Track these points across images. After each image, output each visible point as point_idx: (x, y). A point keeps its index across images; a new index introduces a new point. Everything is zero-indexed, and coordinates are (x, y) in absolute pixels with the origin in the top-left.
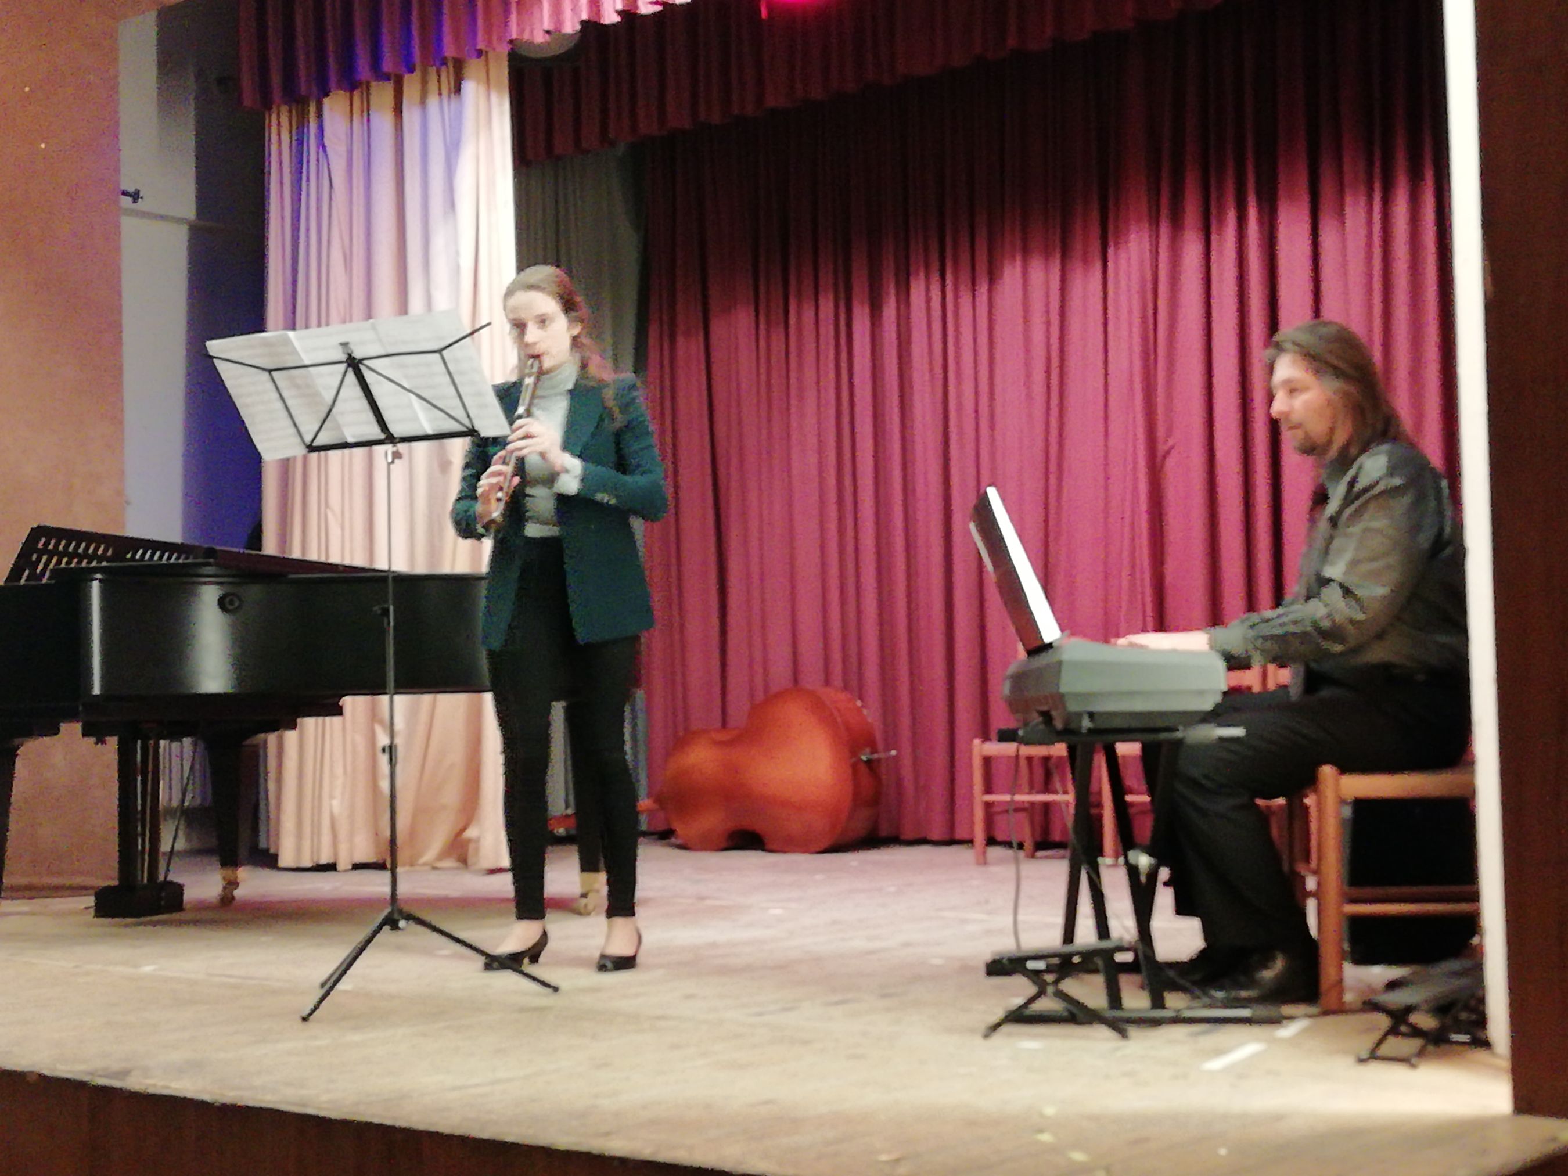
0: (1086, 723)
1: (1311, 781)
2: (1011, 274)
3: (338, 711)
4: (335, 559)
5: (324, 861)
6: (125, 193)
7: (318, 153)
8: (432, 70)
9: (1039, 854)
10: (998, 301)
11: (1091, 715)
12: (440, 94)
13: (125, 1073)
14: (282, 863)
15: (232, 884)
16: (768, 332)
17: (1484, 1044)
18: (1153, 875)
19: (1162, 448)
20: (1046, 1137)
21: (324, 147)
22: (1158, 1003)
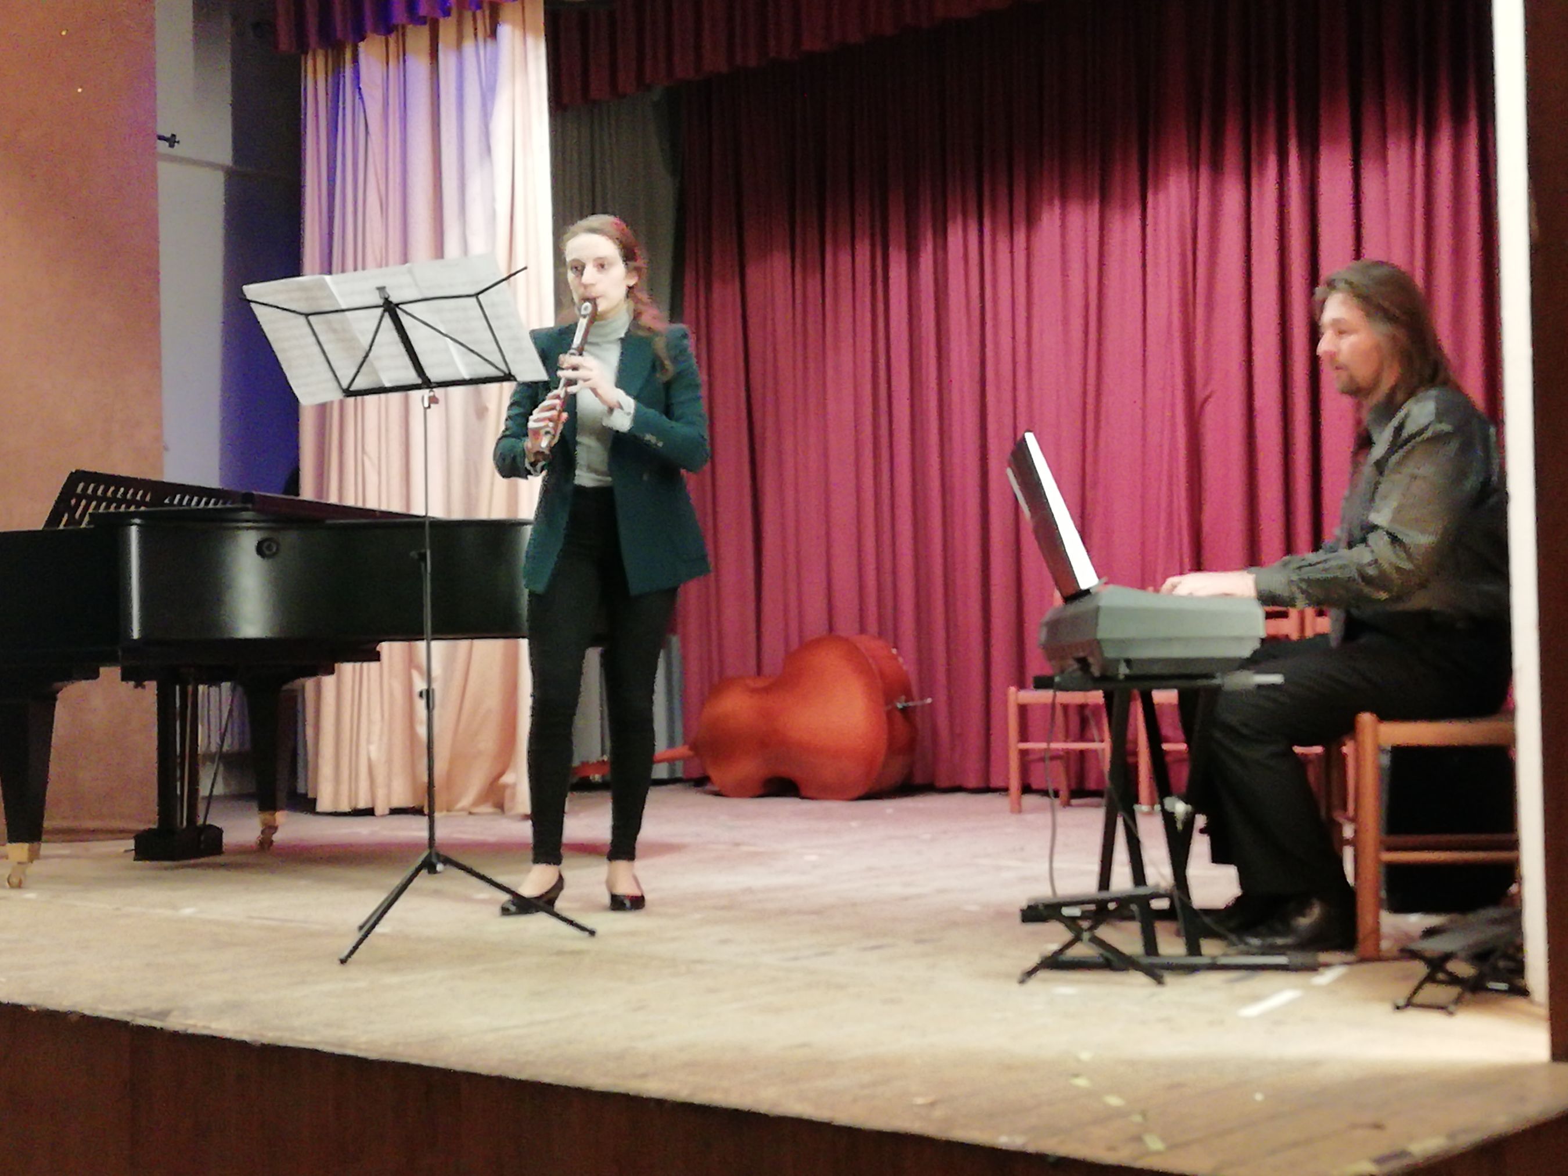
0: (1123, 670)
1: (1350, 729)
2: (1049, 220)
3: (376, 657)
4: (372, 504)
5: (362, 805)
6: (161, 138)
7: (354, 97)
8: (468, 15)
9: (1074, 802)
10: (1036, 244)
11: (1128, 662)
12: (476, 35)
13: (164, 1014)
14: (319, 809)
15: (270, 828)
16: (804, 279)
17: (1523, 992)
18: (1189, 822)
19: (1200, 396)
20: (1082, 1082)
21: (360, 89)
22: (1194, 949)
